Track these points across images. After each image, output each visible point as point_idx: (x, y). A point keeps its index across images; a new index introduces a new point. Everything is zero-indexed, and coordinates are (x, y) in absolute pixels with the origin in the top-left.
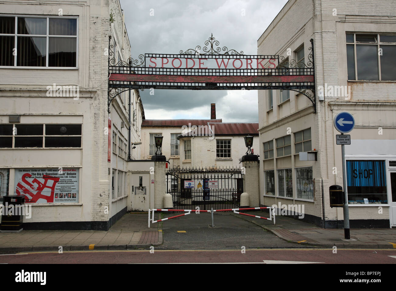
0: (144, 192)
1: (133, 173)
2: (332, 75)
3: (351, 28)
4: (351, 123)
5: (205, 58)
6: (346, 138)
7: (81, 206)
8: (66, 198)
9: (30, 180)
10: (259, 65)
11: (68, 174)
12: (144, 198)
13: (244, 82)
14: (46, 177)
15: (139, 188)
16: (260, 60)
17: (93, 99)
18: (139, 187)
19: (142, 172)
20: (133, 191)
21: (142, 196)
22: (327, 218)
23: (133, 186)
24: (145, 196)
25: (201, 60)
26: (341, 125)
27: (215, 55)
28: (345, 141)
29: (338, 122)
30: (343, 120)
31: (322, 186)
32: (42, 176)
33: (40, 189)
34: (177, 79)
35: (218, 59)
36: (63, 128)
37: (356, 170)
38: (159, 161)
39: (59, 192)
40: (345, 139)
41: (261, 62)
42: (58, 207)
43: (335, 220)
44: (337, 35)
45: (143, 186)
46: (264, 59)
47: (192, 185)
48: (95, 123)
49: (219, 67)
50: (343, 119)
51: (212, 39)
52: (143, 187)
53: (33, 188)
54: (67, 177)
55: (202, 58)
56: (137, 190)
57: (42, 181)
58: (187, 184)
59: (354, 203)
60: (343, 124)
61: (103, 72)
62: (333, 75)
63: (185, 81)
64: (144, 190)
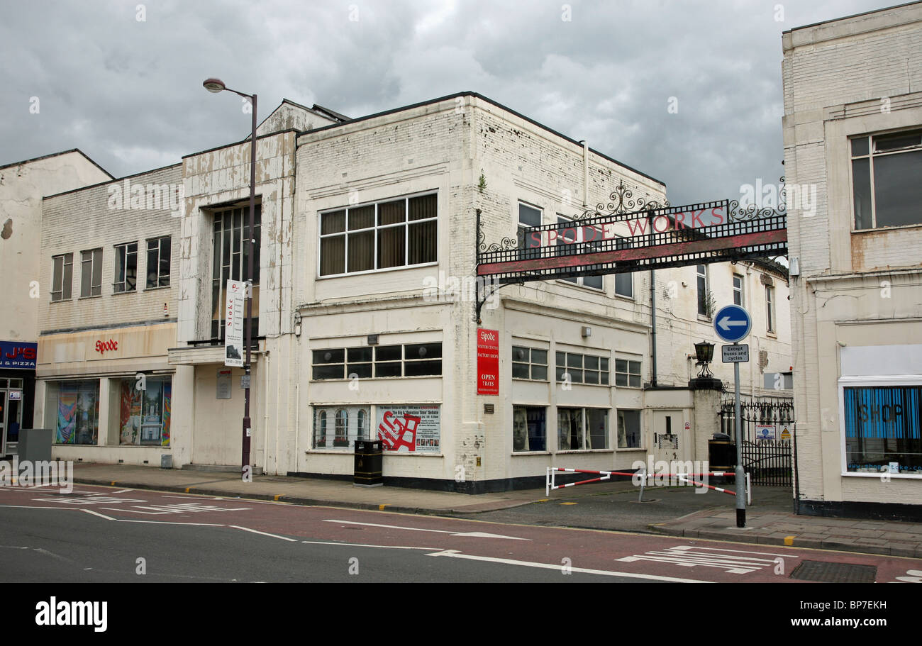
0: (673, 444)
1: (655, 410)
2: (815, 225)
3: (857, 127)
4: (743, 323)
5: (611, 222)
6: (741, 351)
7: (443, 457)
8: (428, 446)
9: (391, 420)
10: (696, 221)
11: (430, 413)
12: (674, 454)
13: (672, 254)
14: (407, 417)
15: (665, 437)
16: (697, 213)
17: (454, 305)
18: (666, 435)
19: (669, 408)
20: (656, 442)
21: (670, 451)
22: (805, 497)
23: (656, 434)
24: (675, 451)
25: (605, 226)
26: (725, 328)
27: (625, 214)
28: (738, 356)
29: (720, 323)
30: (729, 320)
31: (795, 436)
32: (403, 415)
33: (401, 433)
34: (569, 261)
35: (630, 220)
36: (422, 350)
37: (865, 406)
38: (700, 389)
39: (421, 438)
40: (737, 352)
41: (699, 215)
42: (418, 458)
43: (820, 500)
44: (825, 148)
45: (672, 434)
46: (704, 209)
47: (769, 434)
48: (457, 340)
49: (633, 233)
50: (728, 318)
51: (621, 188)
52: (672, 436)
53: (394, 431)
54: (428, 417)
55: (606, 223)
56: (663, 441)
57: (403, 421)
58: (760, 432)
59: (864, 472)
60: (729, 327)
61: (466, 264)
62: (819, 224)
63: (581, 264)
64: (674, 440)
